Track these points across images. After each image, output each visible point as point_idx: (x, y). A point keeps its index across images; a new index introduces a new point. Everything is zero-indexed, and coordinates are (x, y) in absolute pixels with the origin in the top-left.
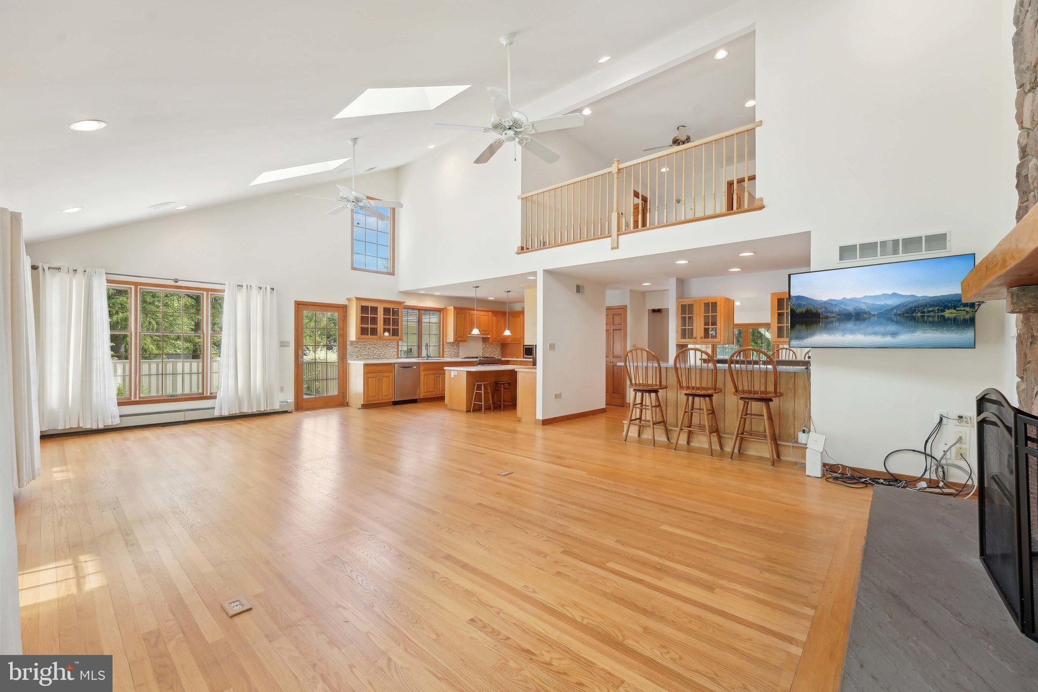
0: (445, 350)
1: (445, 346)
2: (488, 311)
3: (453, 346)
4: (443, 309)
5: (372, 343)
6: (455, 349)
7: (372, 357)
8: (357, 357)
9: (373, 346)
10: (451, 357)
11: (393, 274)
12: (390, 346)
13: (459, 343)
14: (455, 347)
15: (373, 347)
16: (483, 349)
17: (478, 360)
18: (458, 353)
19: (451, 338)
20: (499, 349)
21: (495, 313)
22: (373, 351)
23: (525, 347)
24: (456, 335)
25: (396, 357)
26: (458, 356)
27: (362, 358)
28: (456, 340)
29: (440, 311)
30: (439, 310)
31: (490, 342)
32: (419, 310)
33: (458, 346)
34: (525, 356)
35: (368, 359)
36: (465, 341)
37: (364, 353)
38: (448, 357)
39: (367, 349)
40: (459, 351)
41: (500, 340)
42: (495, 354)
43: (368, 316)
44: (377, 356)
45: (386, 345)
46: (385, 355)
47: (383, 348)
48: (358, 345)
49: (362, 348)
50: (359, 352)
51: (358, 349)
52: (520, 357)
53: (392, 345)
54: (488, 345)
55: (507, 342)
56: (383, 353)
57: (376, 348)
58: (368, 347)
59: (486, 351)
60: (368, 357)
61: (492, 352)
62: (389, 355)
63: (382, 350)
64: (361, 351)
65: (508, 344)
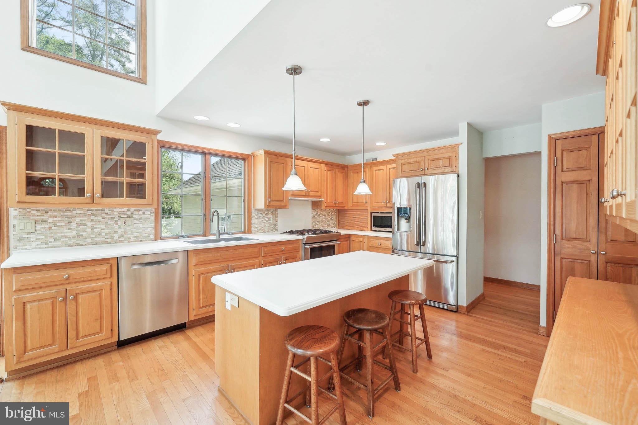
0: (253, 221)
1: (253, 214)
2: (320, 162)
3: (267, 214)
4: (249, 156)
5: (89, 213)
6: (270, 219)
8: (46, 242)
9: (93, 217)
11: (142, 81)
12: (138, 217)
13: (276, 210)
14: (270, 215)
15: (92, 221)
16: (313, 217)
17: (305, 237)
18: (275, 225)
19: (260, 202)
20: (334, 218)
21: (330, 166)
22: (92, 228)
23: (373, 214)
24: (270, 197)
25: (152, 237)
26: (274, 229)
27: (58, 243)
28: (269, 206)
29: (245, 160)
30: (244, 158)
31: (323, 207)
32: (204, 154)
33: (275, 215)
34: (374, 228)
35: (78, 245)
36: (285, 207)
37: (66, 232)
38: (258, 232)
39: (74, 225)
40: (276, 222)
41: (337, 205)
42: (329, 225)
43: (54, 154)
44: (105, 237)
45: (127, 215)
46: (124, 236)
47: (119, 222)
48: (59, 219)
49: (58, 224)
50: (48, 232)
51: (47, 226)
52: (366, 229)
53: (143, 216)
54: (320, 211)
55: (346, 208)
56: (119, 231)
57: (100, 221)
58: (78, 220)
59: (317, 221)
60: (77, 240)
61: (325, 222)
62: (135, 235)
63: (116, 226)
64: (55, 230)
65: (347, 210)
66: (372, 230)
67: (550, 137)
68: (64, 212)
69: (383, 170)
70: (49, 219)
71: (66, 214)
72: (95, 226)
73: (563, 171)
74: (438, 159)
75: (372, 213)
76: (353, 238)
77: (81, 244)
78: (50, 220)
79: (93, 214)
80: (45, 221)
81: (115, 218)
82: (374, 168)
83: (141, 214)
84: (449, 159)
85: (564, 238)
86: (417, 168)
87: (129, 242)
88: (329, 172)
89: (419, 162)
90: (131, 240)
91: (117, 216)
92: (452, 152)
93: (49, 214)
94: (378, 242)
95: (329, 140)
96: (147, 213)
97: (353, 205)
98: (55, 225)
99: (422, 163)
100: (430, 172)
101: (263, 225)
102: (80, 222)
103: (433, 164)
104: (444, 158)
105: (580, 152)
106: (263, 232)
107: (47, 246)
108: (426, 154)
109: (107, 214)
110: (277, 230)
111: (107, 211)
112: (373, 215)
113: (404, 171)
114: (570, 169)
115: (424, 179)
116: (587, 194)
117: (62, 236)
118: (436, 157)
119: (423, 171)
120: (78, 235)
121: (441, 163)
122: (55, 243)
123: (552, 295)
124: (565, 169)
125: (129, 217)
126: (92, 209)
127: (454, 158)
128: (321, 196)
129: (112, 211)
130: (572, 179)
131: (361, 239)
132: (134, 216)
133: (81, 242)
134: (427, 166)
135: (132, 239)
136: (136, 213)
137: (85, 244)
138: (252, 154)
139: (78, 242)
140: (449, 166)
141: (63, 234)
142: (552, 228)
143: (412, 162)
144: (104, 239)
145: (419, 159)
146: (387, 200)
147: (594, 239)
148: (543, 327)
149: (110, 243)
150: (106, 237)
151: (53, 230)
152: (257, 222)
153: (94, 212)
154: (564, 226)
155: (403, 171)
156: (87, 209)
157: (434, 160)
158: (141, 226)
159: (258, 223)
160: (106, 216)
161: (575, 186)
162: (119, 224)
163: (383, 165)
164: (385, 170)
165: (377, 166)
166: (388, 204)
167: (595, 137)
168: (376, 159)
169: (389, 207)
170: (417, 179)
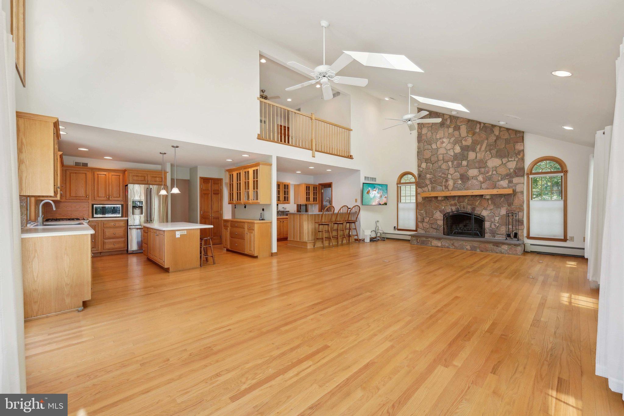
34: (95, 216)
65: (61, 202)
66: (93, 217)
67: (200, 177)
69: (106, 175)
75: (92, 205)
82: (95, 173)
85: (204, 212)
86: (142, 179)
89: (144, 177)
94: (112, 224)
97: (69, 198)
99: (146, 177)
100: (152, 183)
103: (153, 179)
104: (159, 177)
105: (207, 184)
108: (149, 173)
112: (94, 207)
113: (134, 180)
114: (205, 189)
115: (151, 186)
116: (209, 198)
118: (154, 176)
121: (157, 179)
134: (149, 179)
142: (201, 209)
143: (140, 176)
145: (144, 175)
146: (109, 196)
154: (204, 208)
161: (206, 195)
163: (106, 172)
164: (107, 176)
165: (98, 171)
166: (110, 199)
167: (210, 180)
168: (87, 164)
169: (111, 200)
170: (147, 186)
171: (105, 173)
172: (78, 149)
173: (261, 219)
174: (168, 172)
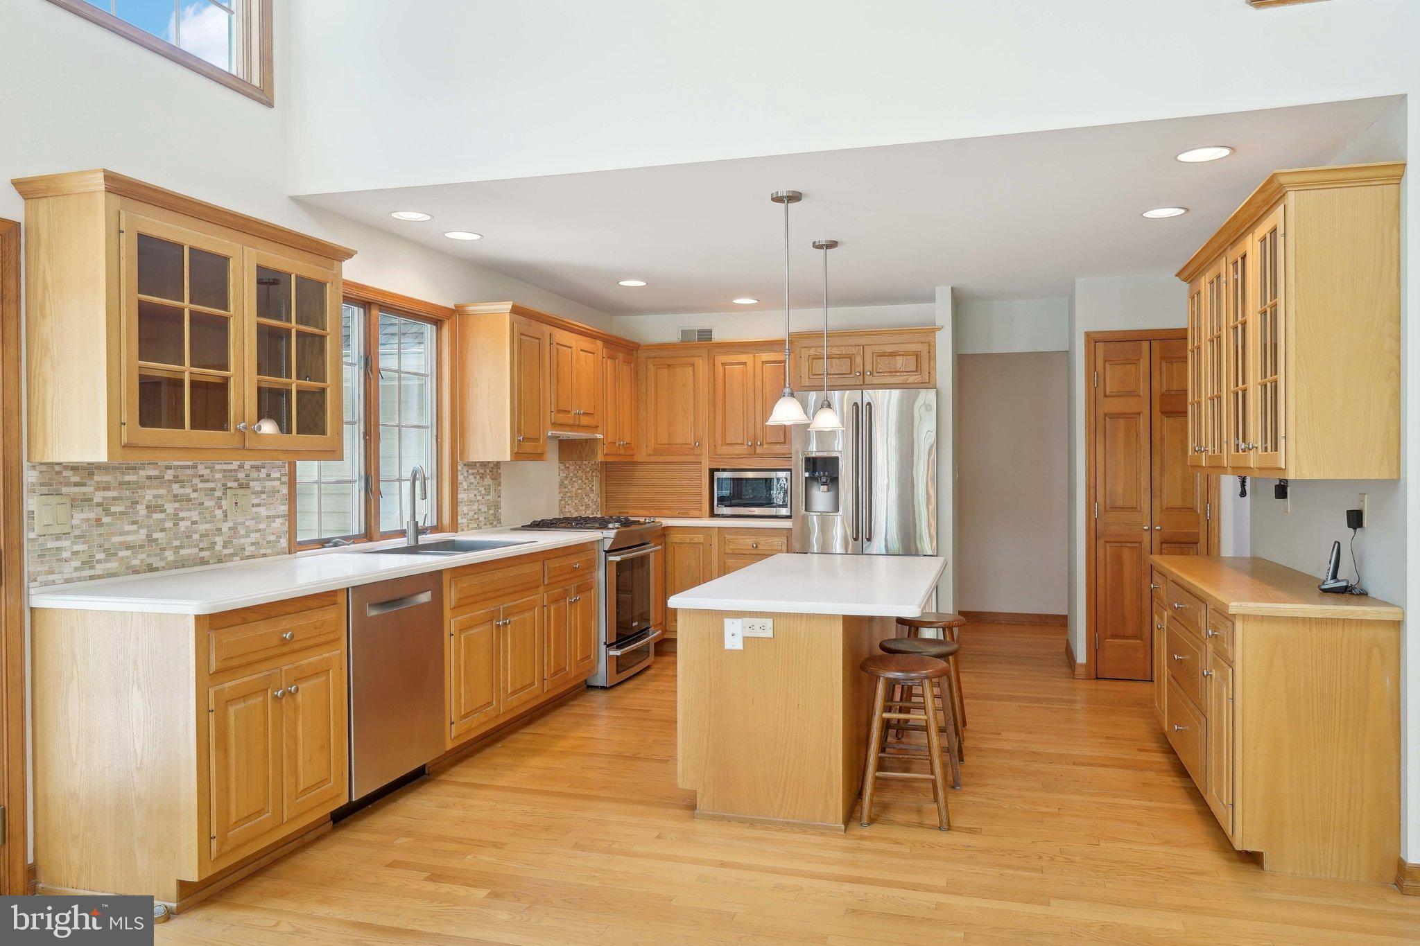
0: (460, 496)
1: (460, 478)
2: (596, 337)
3: (481, 476)
4: (449, 313)
5: (169, 475)
6: (487, 489)
7: (170, 555)
10: (479, 528)
11: (263, 95)
12: (258, 487)
13: (498, 466)
14: (488, 481)
15: (176, 498)
16: (562, 485)
18: (497, 507)
19: (493, 441)
20: (596, 485)
21: (612, 345)
22: (177, 520)
23: (718, 475)
24: (520, 430)
26: (497, 518)
27: (113, 565)
28: (517, 454)
29: (437, 322)
30: (438, 317)
32: (366, 305)
33: (496, 479)
34: (722, 510)
35: (151, 569)
37: (128, 533)
38: (468, 526)
39: (141, 509)
40: (499, 500)
41: (622, 452)
42: (588, 506)
43: (180, 311)
44: (196, 546)
45: (237, 480)
46: (235, 541)
47: (224, 502)
48: (114, 494)
49: (113, 509)
50: (96, 531)
51: (92, 515)
52: (696, 513)
53: (268, 484)
54: (572, 468)
55: (635, 459)
56: (225, 527)
57: (190, 500)
58: (149, 494)
59: (569, 494)
60: (148, 556)
61: (582, 499)
62: (255, 537)
63: (218, 513)
64: (108, 524)
65: (636, 463)
66: (712, 515)
67: (1088, 335)
68: (123, 473)
69: (744, 363)
70: (97, 493)
71: (127, 478)
72: (182, 515)
73: (1105, 396)
74: (893, 355)
75: (712, 472)
76: (675, 538)
77: (154, 566)
78: (98, 497)
79: (176, 479)
80: (87, 500)
81: (217, 489)
82: (721, 359)
83: (264, 479)
84: (917, 356)
85: (1108, 508)
86: (846, 369)
87: (242, 559)
88: (609, 362)
89: (850, 357)
90: (247, 553)
91: (219, 485)
92: (922, 343)
93: (97, 478)
94: (749, 541)
95: (643, 284)
96: (276, 474)
97: (655, 450)
98: (107, 512)
99: (859, 360)
100: (876, 381)
101: (475, 507)
102: (153, 503)
103: (884, 364)
104: (905, 354)
105: (1128, 366)
106: (476, 528)
107: (91, 572)
108: (866, 340)
109: (204, 480)
110: (499, 521)
111: (202, 470)
112: (716, 478)
113: (816, 375)
114: (1115, 394)
115: (869, 395)
116: (1137, 435)
117: (121, 543)
118: (889, 349)
119: (861, 377)
120: (151, 540)
121: (900, 362)
122: (109, 565)
123: (1093, 607)
124: (1108, 393)
125: (241, 486)
126: (176, 463)
127: (925, 355)
128: (597, 427)
129: (212, 469)
130: (1117, 410)
131: (699, 538)
132: (251, 484)
133: (157, 563)
134: (868, 367)
135: (249, 550)
136: (254, 475)
137: (163, 567)
138: (456, 306)
139: (150, 560)
140: (916, 371)
141: (121, 539)
142: (1092, 491)
143: (835, 356)
144: (196, 550)
145: (853, 350)
146: (755, 438)
147: (1146, 507)
148: (1081, 665)
149: (207, 563)
150: (200, 547)
151: (102, 525)
152: (466, 499)
153: (179, 472)
154: (1108, 487)
155: (813, 375)
156: (166, 463)
157: (883, 355)
158: (263, 511)
159: (467, 502)
160: (200, 485)
161: (1122, 421)
162: (224, 508)
163: (746, 353)
164: (750, 364)
165: (726, 353)
166: (759, 450)
167: (1146, 345)
168: (711, 331)
169: (762, 457)
170: (855, 395)
171: (743, 358)
172: (618, 283)
173: (1330, 584)
174: (940, 329)
